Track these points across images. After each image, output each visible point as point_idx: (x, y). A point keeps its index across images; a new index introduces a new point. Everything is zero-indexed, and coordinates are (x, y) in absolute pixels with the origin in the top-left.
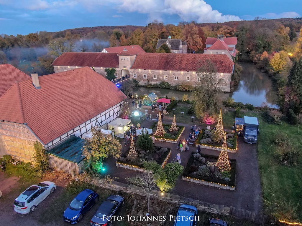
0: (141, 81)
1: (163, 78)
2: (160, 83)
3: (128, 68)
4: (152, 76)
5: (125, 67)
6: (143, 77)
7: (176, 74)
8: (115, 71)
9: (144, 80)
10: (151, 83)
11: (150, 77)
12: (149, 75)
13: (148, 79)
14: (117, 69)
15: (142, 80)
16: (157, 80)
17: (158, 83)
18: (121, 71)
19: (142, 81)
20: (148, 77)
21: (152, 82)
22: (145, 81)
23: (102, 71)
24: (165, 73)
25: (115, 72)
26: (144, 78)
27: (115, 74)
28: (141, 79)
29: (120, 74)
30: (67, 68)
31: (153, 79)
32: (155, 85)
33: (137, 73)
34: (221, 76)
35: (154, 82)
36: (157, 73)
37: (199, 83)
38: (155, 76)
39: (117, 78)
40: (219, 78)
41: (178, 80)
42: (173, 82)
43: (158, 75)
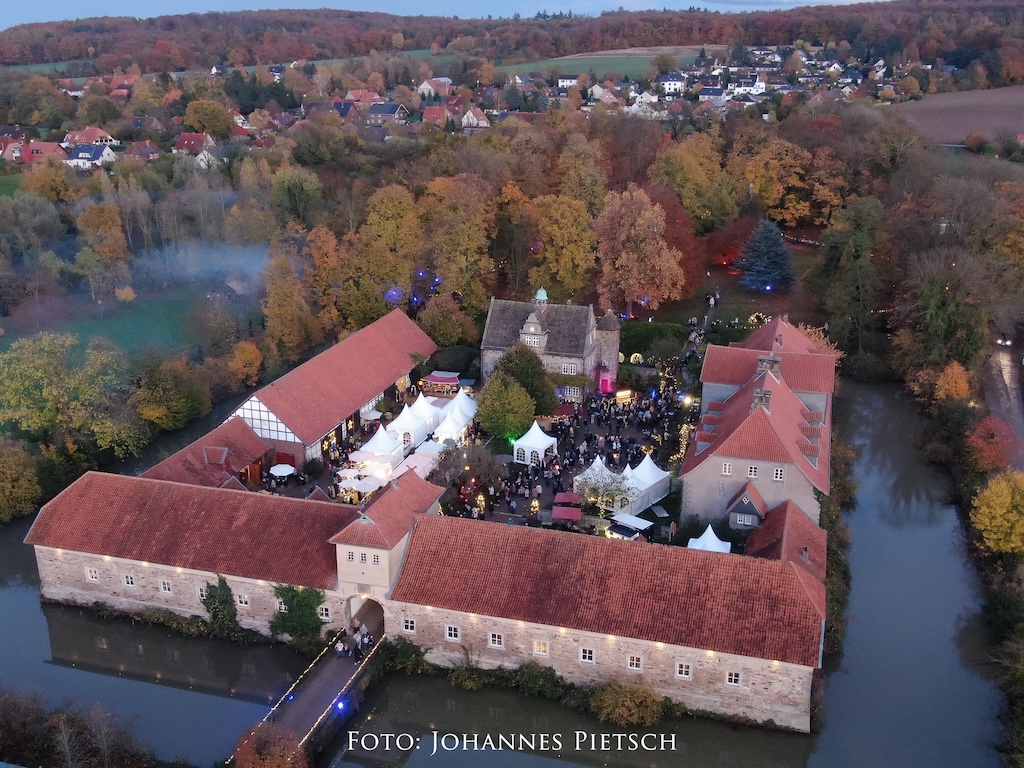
0: (434, 651)
1: (532, 649)
2: (516, 667)
3: (380, 594)
4: (481, 636)
5: (363, 588)
6: (443, 636)
7: (585, 640)
8: (320, 599)
9: (448, 646)
10: (477, 662)
11: (474, 638)
12: (469, 631)
13: (467, 646)
14: (328, 593)
15: (438, 645)
16: (501, 654)
17: (509, 664)
18: (345, 603)
19: (441, 648)
20: (465, 636)
21: (483, 659)
22: (453, 651)
23: (262, 591)
24: (539, 632)
25: (320, 603)
26: (447, 637)
27: (318, 610)
28: (433, 640)
29: (343, 611)
30: (96, 559)
31: (488, 647)
32: (496, 670)
33: (418, 618)
34: (774, 669)
35: (491, 661)
36: (505, 627)
37: (684, 685)
38: (494, 636)
39: (330, 627)
40: (764, 676)
41: (594, 664)
42: (571, 670)
43: (508, 635)
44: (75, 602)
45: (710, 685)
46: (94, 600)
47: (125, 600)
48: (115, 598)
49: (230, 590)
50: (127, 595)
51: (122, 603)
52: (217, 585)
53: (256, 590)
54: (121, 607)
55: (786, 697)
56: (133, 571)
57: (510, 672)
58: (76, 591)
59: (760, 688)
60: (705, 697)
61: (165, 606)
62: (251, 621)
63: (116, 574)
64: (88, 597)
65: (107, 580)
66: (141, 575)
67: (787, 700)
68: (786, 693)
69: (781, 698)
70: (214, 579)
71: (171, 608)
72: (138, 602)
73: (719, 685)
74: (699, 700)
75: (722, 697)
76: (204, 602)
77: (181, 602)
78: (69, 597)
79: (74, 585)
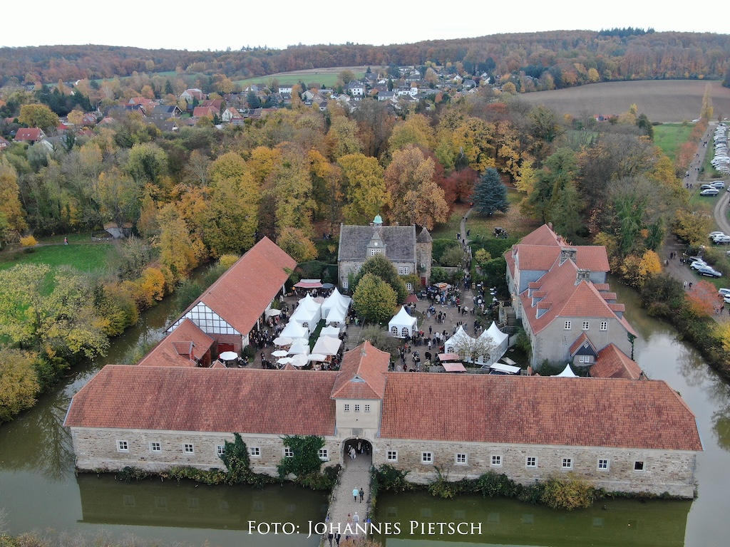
0: (412, 473)
2: (477, 477)
3: (370, 434)
4: (449, 457)
5: (356, 431)
6: (419, 461)
7: (531, 451)
8: (321, 444)
9: (423, 468)
10: (447, 477)
11: (444, 459)
12: (440, 454)
13: (438, 466)
14: (328, 438)
15: (415, 468)
16: (466, 469)
17: (471, 476)
18: (341, 444)
19: (417, 470)
20: (436, 458)
21: (451, 474)
22: (427, 470)
23: (272, 442)
24: (494, 449)
25: (320, 447)
26: (423, 461)
27: (319, 452)
28: (412, 464)
29: (339, 451)
30: (127, 433)
31: (455, 464)
32: (461, 482)
33: (400, 449)
34: (669, 456)
35: (456, 475)
36: (469, 448)
37: (603, 476)
38: (459, 456)
39: (327, 464)
40: (662, 461)
41: (537, 468)
42: (518, 474)
43: (471, 454)
44: (107, 469)
45: (622, 473)
46: (125, 466)
47: (152, 463)
48: (143, 462)
49: (245, 444)
50: (154, 458)
51: (150, 466)
52: (234, 442)
53: (267, 442)
54: (148, 469)
55: (677, 474)
56: (160, 439)
57: (472, 481)
58: (108, 460)
59: (658, 471)
60: (618, 482)
61: (187, 464)
62: (261, 467)
63: (145, 442)
64: (119, 464)
65: (137, 448)
66: (167, 441)
67: (677, 477)
68: (676, 472)
69: (674, 476)
70: (231, 437)
71: (192, 465)
72: (164, 463)
73: (629, 472)
74: (615, 485)
75: (631, 480)
76: (222, 457)
77: (201, 459)
78: (102, 466)
79: (106, 456)
